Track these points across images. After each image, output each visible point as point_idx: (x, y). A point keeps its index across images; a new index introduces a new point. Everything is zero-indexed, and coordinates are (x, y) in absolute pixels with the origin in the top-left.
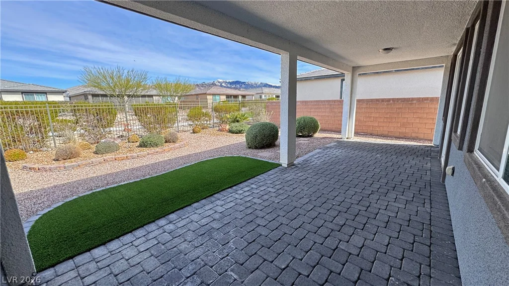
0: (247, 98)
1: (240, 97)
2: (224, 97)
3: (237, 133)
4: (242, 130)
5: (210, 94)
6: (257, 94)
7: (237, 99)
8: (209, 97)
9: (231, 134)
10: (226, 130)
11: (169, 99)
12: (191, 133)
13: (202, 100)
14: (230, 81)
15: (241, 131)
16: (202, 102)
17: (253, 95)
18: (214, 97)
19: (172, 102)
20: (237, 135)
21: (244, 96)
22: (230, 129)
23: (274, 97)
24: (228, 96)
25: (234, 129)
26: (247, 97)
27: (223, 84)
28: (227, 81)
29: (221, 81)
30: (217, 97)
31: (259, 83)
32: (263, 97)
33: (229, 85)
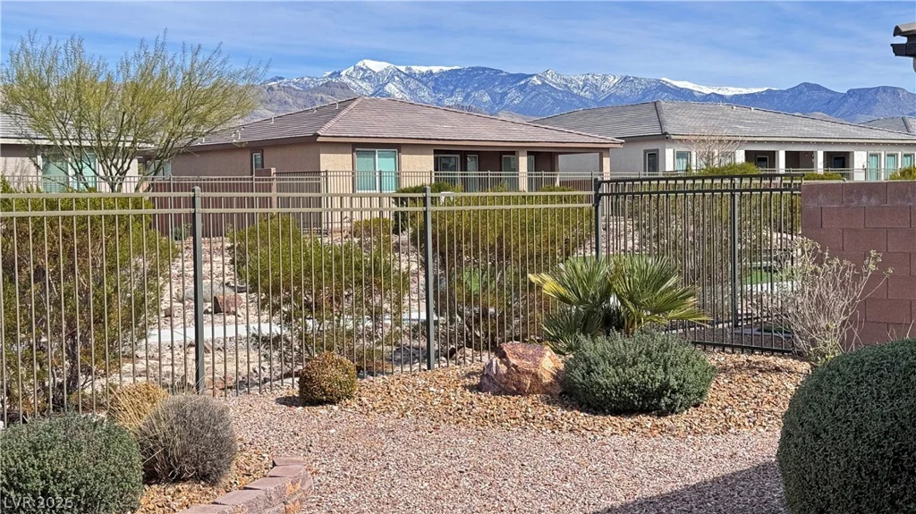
0: (567, 169)
1: (523, 162)
2: (426, 162)
3: (624, 410)
4: (665, 387)
5: (336, 146)
6: (630, 140)
7: (505, 174)
8: (330, 162)
9: (582, 418)
10: (538, 386)
11: (87, 172)
12: (288, 401)
13: (288, 179)
14: (435, 69)
15: (660, 393)
16: (290, 188)
17: (602, 151)
18: (363, 163)
19: (105, 188)
20: (628, 422)
21: (544, 158)
22: (577, 375)
23: (740, 157)
24: (449, 157)
25: (607, 377)
26: (562, 160)
27: (391, 88)
28: (416, 69)
29: (376, 66)
30: (384, 163)
31: (612, 81)
32: (669, 162)
33: (425, 94)
